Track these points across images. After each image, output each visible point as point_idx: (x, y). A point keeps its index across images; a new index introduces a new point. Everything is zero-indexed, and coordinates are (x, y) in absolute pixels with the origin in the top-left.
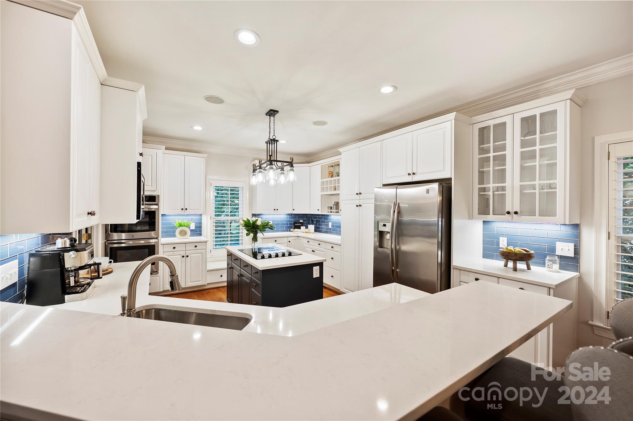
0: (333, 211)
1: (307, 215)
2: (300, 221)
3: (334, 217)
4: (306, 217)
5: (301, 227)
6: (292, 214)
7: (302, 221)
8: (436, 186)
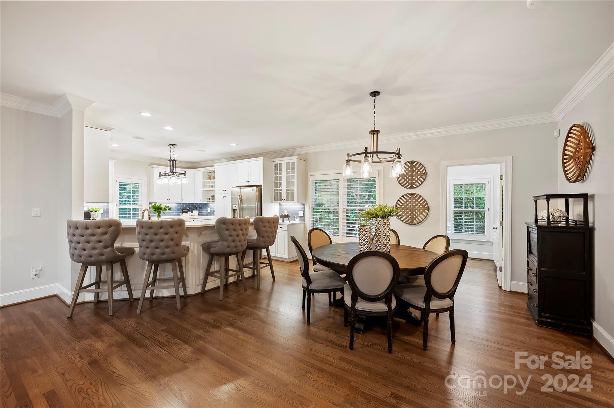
0: (210, 200)
1: (192, 203)
2: (187, 208)
3: (212, 205)
4: (192, 206)
5: (188, 212)
6: (180, 203)
7: (189, 208)
8: (255, 187)
